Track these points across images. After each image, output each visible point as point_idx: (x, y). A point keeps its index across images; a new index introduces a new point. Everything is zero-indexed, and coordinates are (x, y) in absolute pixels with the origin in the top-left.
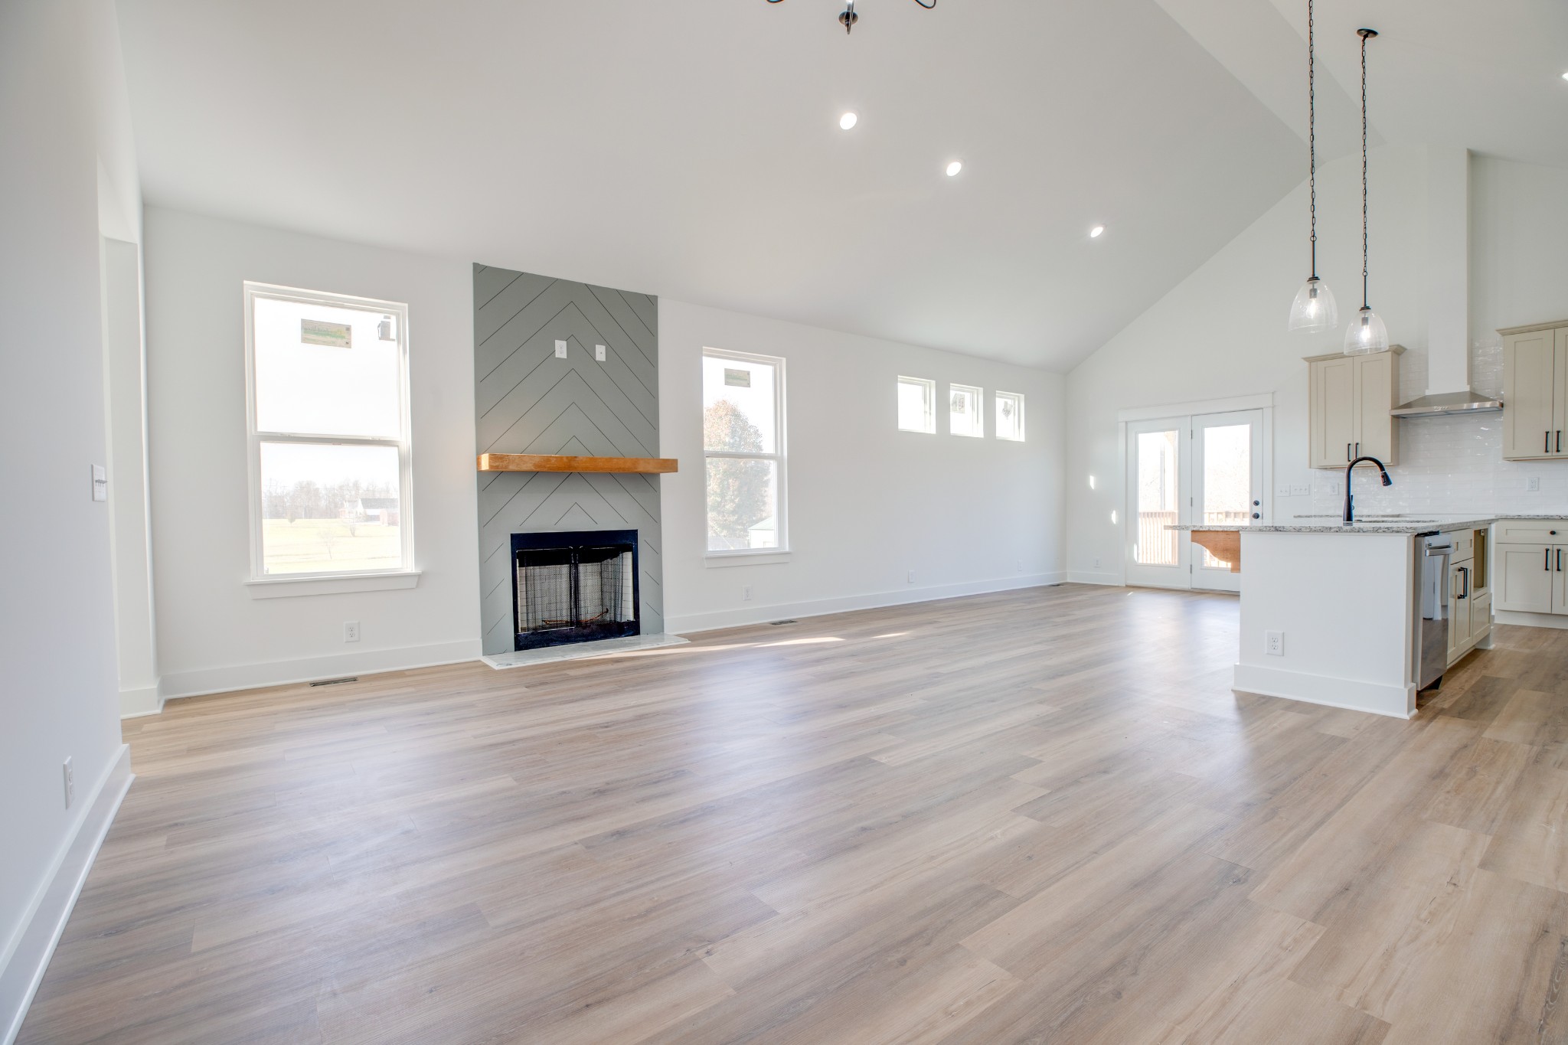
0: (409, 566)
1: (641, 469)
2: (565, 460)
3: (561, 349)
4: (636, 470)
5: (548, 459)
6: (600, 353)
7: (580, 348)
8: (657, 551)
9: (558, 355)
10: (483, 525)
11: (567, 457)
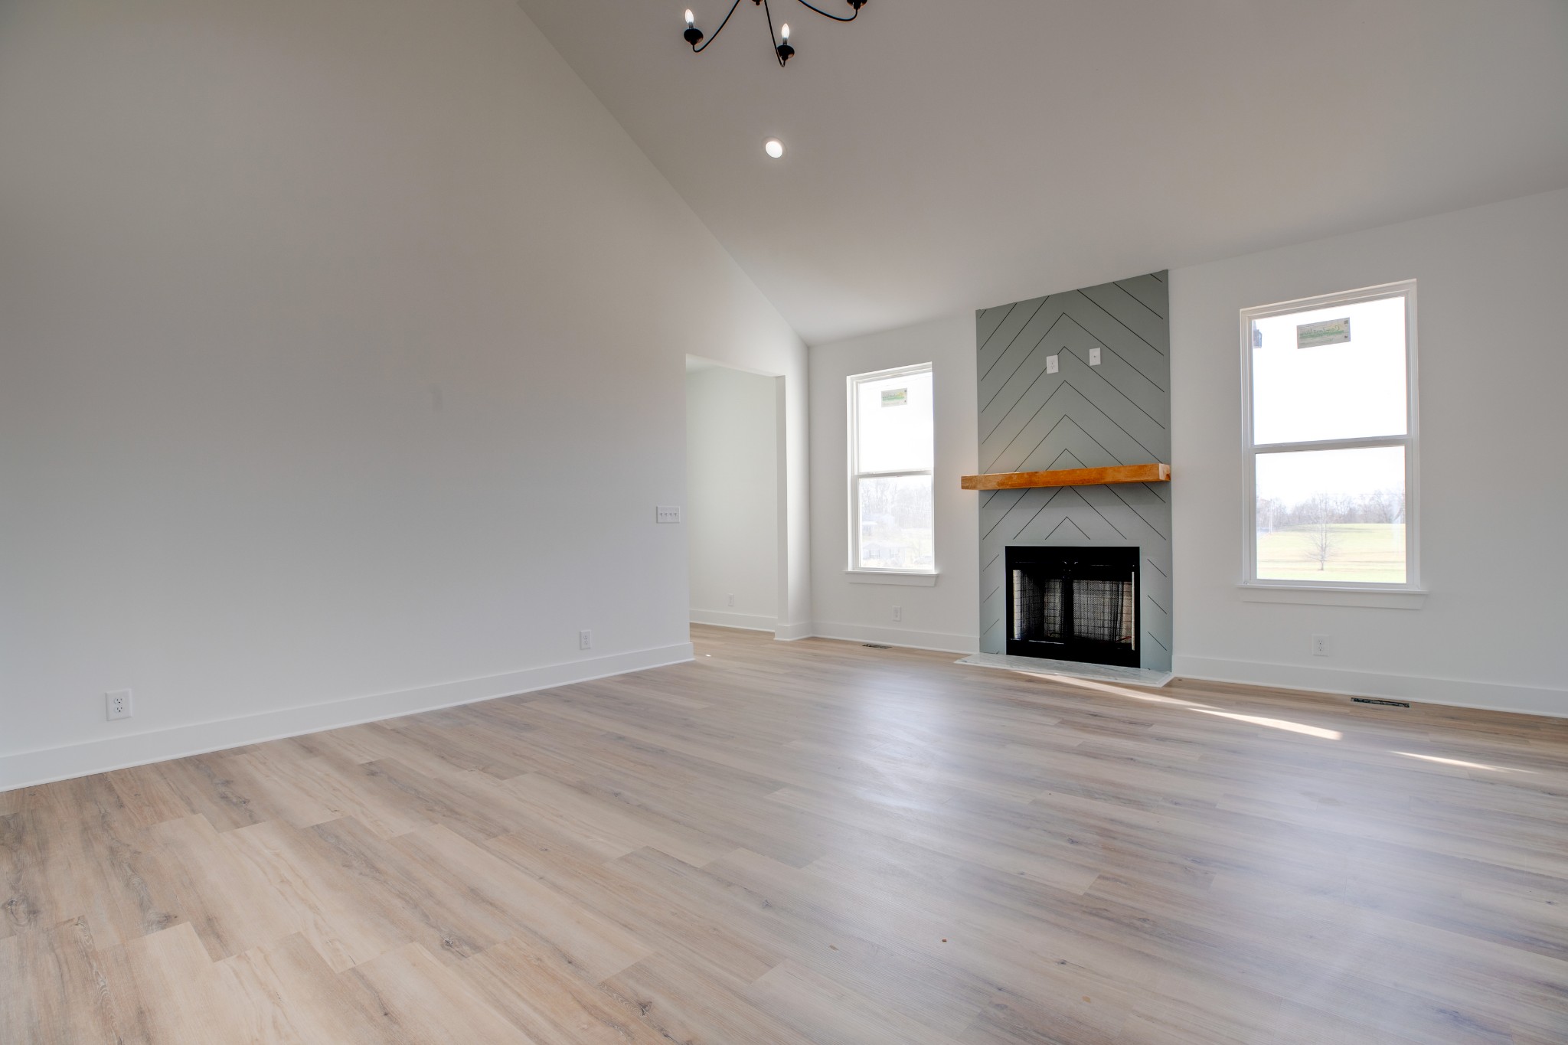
0: (929, 568)
1: (1109, 479)
2: (1026, 476)
3: (1052, 364)
4: (1103, 481)
5: (1010, 477)
6: (1095, 356)
7: (1073, 356)
8: (1166, 574)
9: (1049, 371)
10: (983, 538)
11: (1028, 473)
